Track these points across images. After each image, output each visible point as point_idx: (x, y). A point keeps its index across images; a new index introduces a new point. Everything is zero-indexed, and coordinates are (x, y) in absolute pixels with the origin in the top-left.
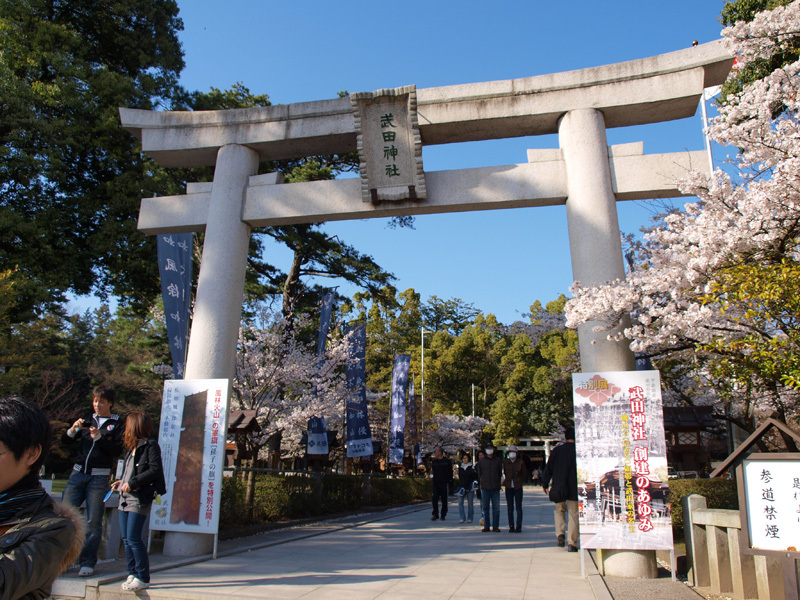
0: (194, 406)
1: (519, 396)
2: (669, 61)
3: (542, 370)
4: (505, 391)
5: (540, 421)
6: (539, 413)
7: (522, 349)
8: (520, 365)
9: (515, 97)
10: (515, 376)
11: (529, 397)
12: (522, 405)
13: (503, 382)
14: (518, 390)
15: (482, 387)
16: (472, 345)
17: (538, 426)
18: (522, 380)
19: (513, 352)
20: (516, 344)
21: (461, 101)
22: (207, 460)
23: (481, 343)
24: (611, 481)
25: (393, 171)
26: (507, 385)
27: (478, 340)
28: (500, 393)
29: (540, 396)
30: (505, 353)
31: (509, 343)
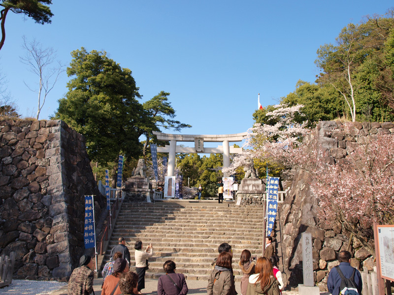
0: (170, 180)
1: (205, 182)
2: (238, 135)
3: (213, 173)
4: (200, 180)
5: (212, 191)
6: (211, 188)
7: (207, 165)
8: (206, 171)
9: (217, 138)
10: (204, 175)
11: (208, 183)
12: (206, 185)
13: (199, 177)
14: (205, 180)
15: (191, 178)
16: (188, 163)
17: (211, 193)
18: (206, 176)
19: (203, 166)
20: (204, 163)
21: (209, 137)
22: (172, 187)
23: (192, 162)
24: (226, 190)
25: (199, 148)
26: (200, 178)
27: (191, 161)
28: (198, 181)
29: (212, 183)
30: (200, 166)
31: (202, 163)
